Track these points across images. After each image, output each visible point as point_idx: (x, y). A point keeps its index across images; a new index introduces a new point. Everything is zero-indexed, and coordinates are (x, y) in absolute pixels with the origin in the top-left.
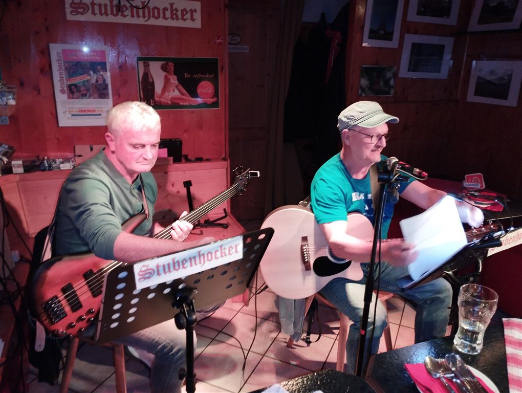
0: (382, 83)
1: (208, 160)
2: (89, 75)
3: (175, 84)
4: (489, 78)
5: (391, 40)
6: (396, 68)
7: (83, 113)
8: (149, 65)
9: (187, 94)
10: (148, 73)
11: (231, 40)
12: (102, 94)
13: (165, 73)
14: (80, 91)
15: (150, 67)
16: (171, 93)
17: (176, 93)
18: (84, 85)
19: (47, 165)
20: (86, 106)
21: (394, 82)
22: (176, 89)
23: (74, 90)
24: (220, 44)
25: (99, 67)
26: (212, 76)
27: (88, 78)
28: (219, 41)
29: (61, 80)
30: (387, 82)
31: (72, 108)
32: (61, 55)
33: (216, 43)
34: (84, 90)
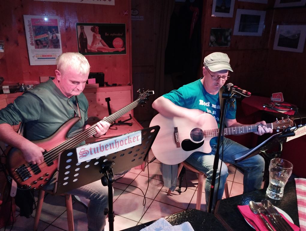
0: (223, 39)
1: (120, 85)
2: (48, 34)
3: (99, 40)
4: (287, 36)
5: (229, 12)
6: (231, 29)
7: (44, 57)
8: (84, 28)
9: (107, 46)
10: (83, 33)
11: (133, 13)
12: (56, 46)
13: (93, 33)
14: (42, 44)
15: (84, 29)
16: (97, 45)
17: (100, 45)
18: (45, 40)
19: (24, 89)
20: (46, 53)
21: (230, 38)
22: (100, 42)
23: (39, 43)
24: (126, 15)
25: (53, 30)
26: (122, 35)
27: (47, 36)
28: (126, 13)
29: (31, 37)
30: (226, 38)
31: (38, 54)
32: (31, 22)
33: (123, 14)
34: (45, 43)
